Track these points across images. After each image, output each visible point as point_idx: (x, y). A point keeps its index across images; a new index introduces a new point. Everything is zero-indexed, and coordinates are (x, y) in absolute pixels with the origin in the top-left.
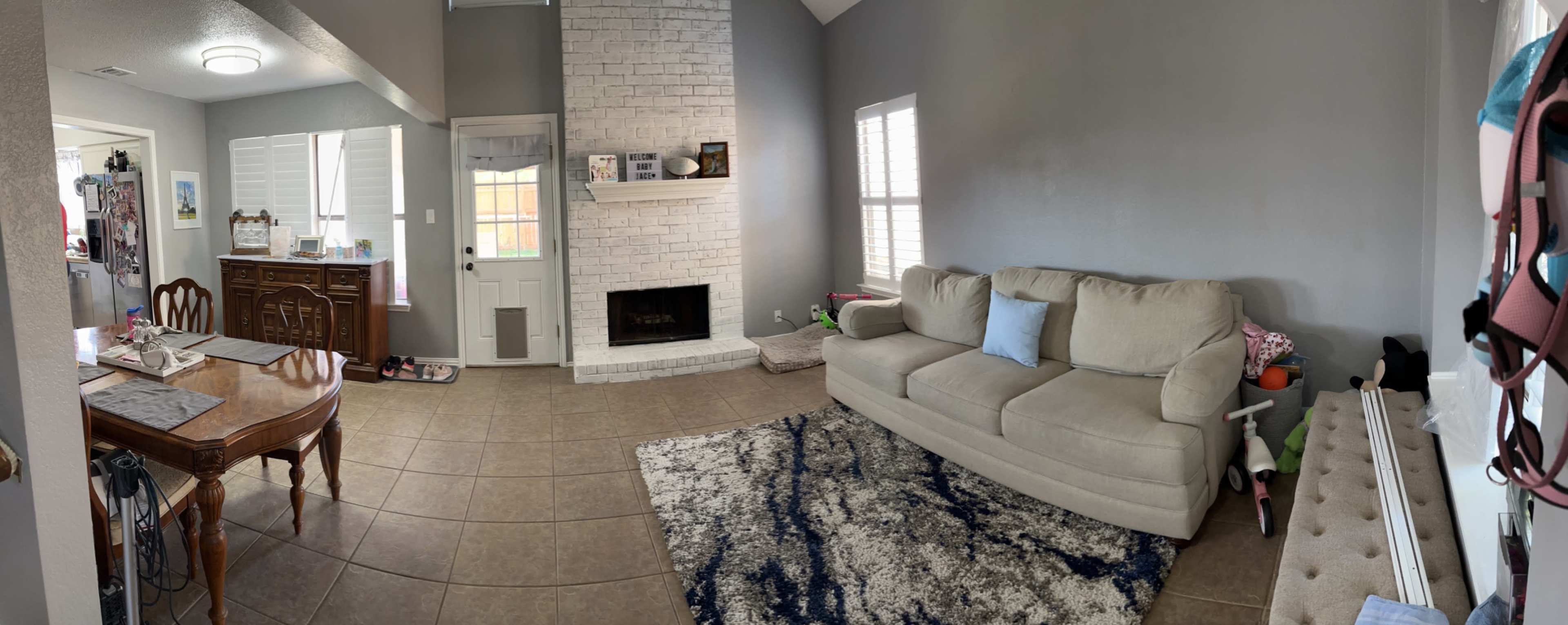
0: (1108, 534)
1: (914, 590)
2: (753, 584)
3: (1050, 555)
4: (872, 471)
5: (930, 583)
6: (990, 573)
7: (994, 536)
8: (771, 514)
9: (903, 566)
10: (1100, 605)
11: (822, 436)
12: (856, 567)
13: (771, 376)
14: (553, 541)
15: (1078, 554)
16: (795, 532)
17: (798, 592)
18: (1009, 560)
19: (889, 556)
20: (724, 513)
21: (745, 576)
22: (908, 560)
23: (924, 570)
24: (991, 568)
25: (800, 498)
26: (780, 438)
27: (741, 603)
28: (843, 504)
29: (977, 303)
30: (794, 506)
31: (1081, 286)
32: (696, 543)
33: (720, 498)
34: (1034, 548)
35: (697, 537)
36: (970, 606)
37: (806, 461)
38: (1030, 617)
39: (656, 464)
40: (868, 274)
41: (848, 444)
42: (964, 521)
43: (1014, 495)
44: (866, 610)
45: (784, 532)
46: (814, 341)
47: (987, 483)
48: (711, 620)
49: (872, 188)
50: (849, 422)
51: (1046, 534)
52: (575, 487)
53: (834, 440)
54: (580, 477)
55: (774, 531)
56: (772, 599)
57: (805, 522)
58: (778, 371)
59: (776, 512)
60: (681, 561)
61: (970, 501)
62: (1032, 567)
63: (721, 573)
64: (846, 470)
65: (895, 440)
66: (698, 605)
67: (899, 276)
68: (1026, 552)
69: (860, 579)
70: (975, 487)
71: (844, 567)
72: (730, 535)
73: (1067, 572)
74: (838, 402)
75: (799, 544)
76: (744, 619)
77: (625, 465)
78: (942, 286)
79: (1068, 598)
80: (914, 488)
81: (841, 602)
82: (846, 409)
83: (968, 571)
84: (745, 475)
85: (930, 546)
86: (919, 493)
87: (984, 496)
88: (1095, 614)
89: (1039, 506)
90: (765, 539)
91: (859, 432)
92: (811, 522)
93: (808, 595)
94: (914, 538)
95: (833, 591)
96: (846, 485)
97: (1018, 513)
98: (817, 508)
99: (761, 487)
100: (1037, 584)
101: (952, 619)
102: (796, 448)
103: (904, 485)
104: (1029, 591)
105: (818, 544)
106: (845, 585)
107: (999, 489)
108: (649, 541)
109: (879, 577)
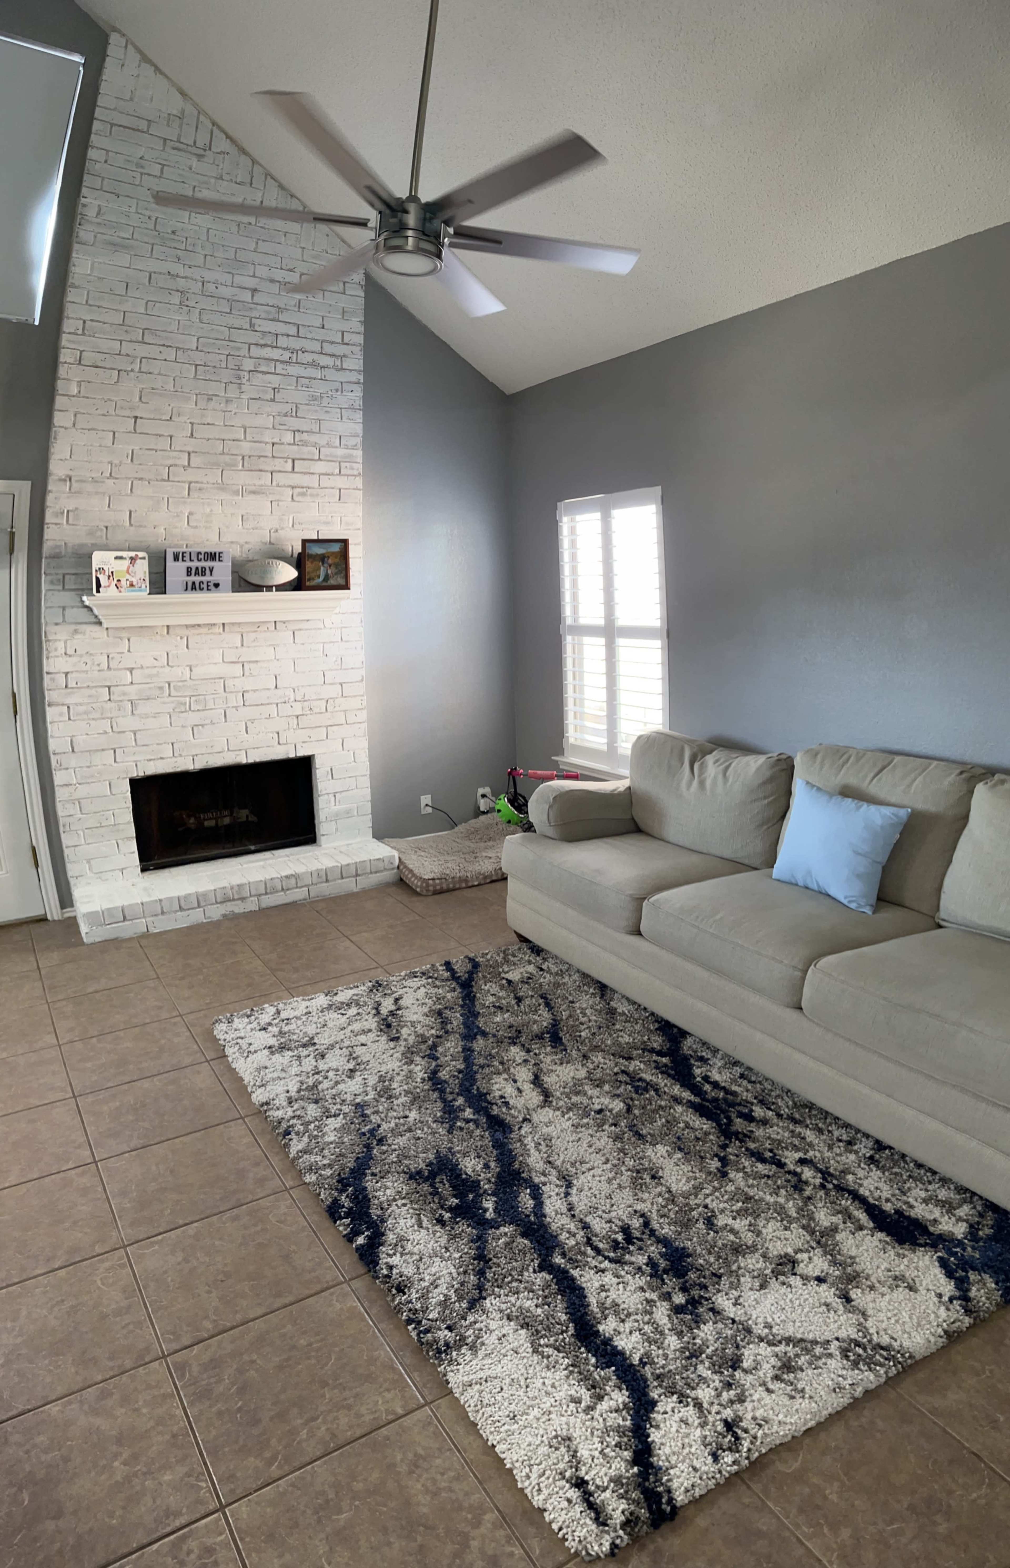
0: (943, 1194)
1: (638, 1200)
2: (419, 1184)
3: (843, 1196)
4: (577, 1039)
5: (660, 1194)
6: (748, 1199)
7: (759, 1153)
8: (436, 1095)
9: (623, 1168)
10: (910, 1281)
11: (502, 987)
12: (558, 1163)
13: (415, 899)
14: (100, 1189)
15: (888, 1207)
16: (471, 1117)
17: (481, 1191)
18: (778, 1187)
19: (604, 1155)
20: (366, 1098)
21: (408, 1176)
22: (630, 1163)
23: (653, 1177)
24: (751, 1192)
25: (476, 1073)
26: (440, 991)
27: (406, 1208)
28: (537, 1081)
29: (765, 798)
30: (467, 1084)
31: (980, 789)
32: (331, 1143)
33: (358, 1079)
34: (818, 1181)
35: (332, 1134)
36: (717, 1232)
37: (481, 1022)
38: (801, 1265)
39: (250, 1044)
40: (572, 740)
41: (541, 1001)
42: (714, 1125)
43: (795, 1103)
44: (573, 1216)
45: (457, 1118)
46: (482, 844)
47: (753, 1079)
48: (366, 1233)
49: (582, 612)
50: (542, 970)
51: (841, 1167)
52: (118, 1104)
53: (521, 994)
54: (125, 1087)
55: (441, 1117)
56: (447, 1200)
57: (484, 1104)
58: (428, 890)
59: (442, 1091)
60: (312, 1169)
61: (725, 1099)
62: (813, 1204)
63: (373, 1174)
64: (539, 1036)
65: (612, 999)
66: (346, 1218)
67: (626, 747)
68: (806, 1183)
69: (564, 1178)
70: (733, 1081)
71: (541, 1163)
72: (379, 1126)
73: (866, 1224)
74: (523, 939)
75: (478, 1132)
76: (413, 1226)
77: (199, 1055)
78: (702, 768)
79: (862, 1258)
80: (640, 1069)
81: (539, 1204)
82: (537, 950)
83: (716, 1189)
84: (392, 1044)
85: (661, 1149)
86: (647, 1077)
87: (749, 1097)
88: (901, 1289)
89: (833, 1128)
90: (429, 1127)
91: (557, 985)
92: (492, 1104)
93: (494, 1194)
94: (639, 1136)
95: (528, 1191)
96: (541, 1057)
97: (798, 1129)
98: (500, 1086)
99: (418, 1059)
100: (817, 1228)
101: (689, 1243)
102: (465, 1004)
103: (626, 1063)
104: (805, 1233)
105: (504, 1132)
106: (544, 1184)
107: (772, 1090)
108: (259, 1152)
109: (590, 1178)
